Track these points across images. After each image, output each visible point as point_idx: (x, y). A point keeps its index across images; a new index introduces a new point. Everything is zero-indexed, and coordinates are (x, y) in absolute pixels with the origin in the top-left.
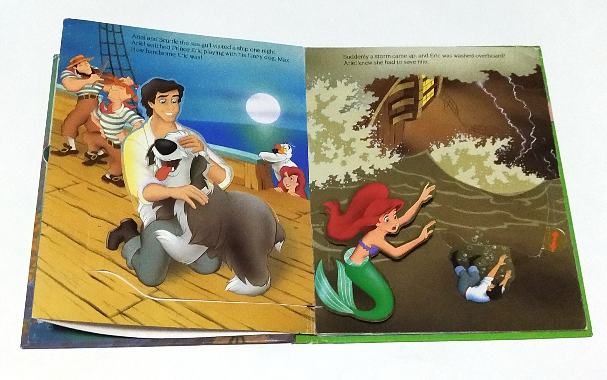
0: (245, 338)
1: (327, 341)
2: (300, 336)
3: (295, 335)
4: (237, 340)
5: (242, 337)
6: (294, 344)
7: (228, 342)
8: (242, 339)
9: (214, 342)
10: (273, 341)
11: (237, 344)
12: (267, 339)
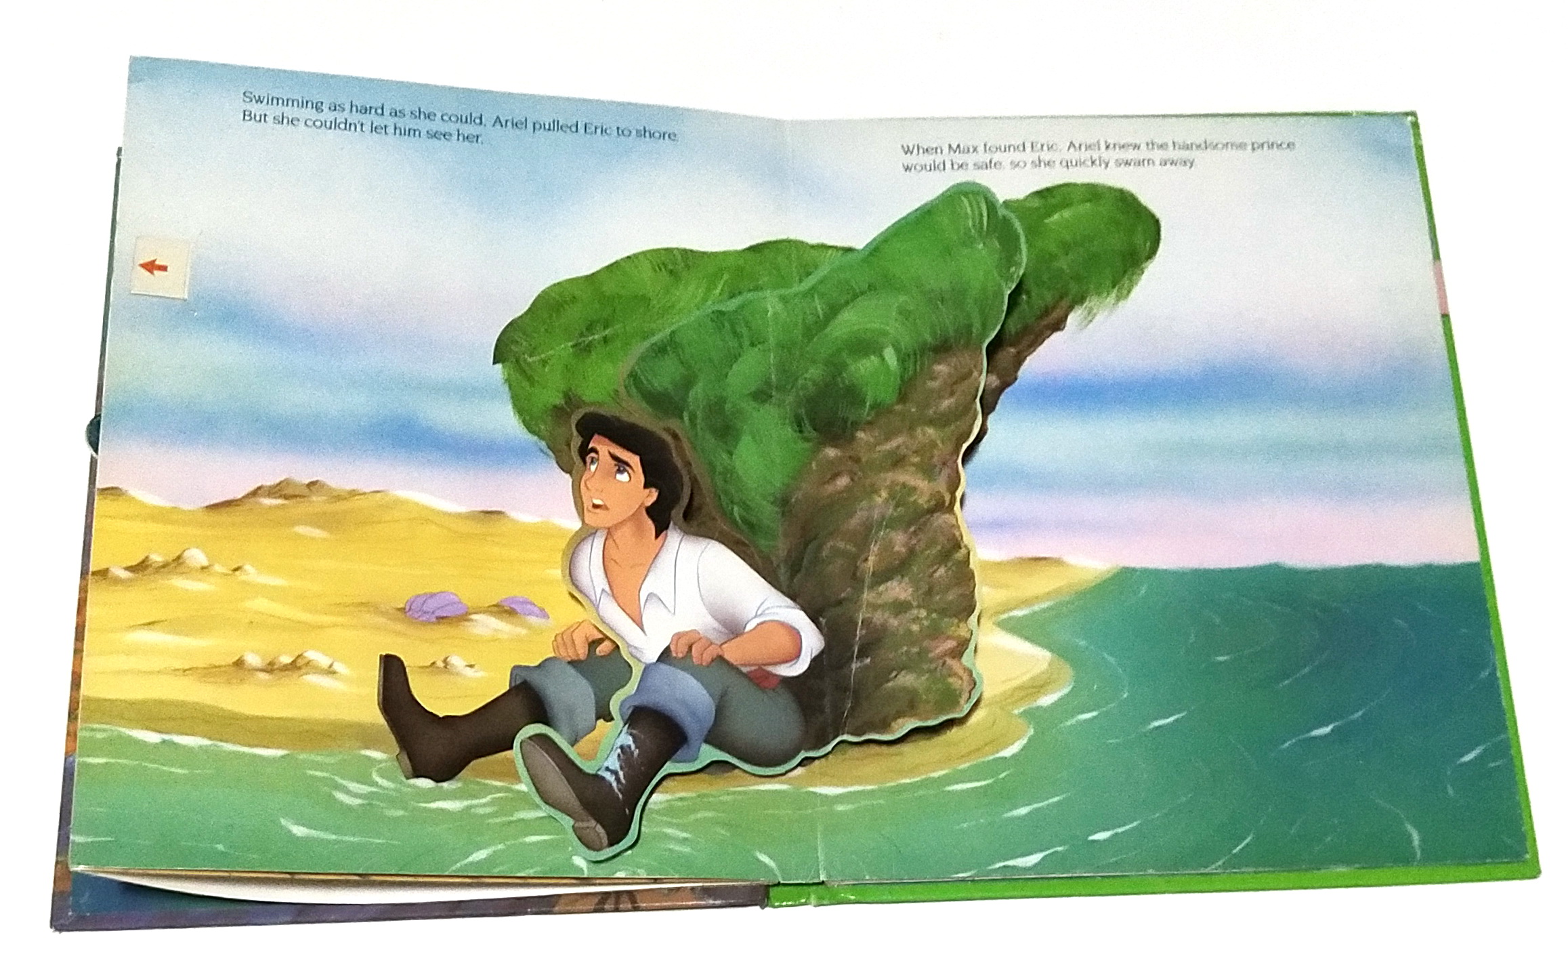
0: (638, 897)
1: (853, 897)
2: (779, 889)
3: (768, 887)
4: (617, 903)
5: (630, 893)
6: (767, 909)
7: (592, 907)
8: (630, 899)
9: (557, 909)
10: (711, 902)
11: (617, 910)
12: (696, 899)
